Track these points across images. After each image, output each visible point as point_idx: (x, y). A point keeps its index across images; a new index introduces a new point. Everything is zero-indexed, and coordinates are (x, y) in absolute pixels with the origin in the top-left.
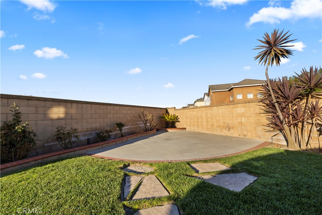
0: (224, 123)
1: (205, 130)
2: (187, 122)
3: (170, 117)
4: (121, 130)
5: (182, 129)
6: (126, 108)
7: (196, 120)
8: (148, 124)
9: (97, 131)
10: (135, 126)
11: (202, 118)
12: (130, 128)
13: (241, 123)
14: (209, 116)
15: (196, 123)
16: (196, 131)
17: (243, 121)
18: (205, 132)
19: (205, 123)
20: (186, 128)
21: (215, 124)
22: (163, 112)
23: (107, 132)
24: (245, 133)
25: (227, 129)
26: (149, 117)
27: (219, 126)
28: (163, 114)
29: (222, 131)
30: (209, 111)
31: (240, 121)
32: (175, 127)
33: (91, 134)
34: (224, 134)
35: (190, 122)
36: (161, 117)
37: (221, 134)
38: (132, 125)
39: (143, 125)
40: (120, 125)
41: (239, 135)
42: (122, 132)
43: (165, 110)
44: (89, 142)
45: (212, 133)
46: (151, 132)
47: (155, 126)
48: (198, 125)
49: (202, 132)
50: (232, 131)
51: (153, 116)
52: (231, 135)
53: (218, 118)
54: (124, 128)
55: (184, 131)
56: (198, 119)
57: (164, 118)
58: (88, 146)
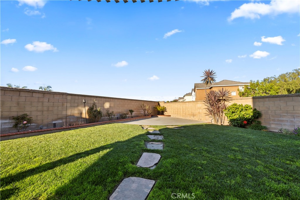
0: (192, 112)
1: (181, 116)
2: (171, 112)
3: (160, 108)
4: (132, 114)
5: (168, 116)
6: (134, 101)
7: (177, 110)
8: (146, 112)
9: (121, 114)
10: (138, 113)
11: (180, 109)
12: (136, 113)
13: (199, 113)
14: (184, 108)
15: (177, 113)
16: (177, 117)
17: (200, 111)
18: (181, 118)
19: (182, 113)
20: (170, 116)
21: (187, 113)
22: (156, 105)
23: (125, 114)
24: (201, 118)
25: (193, 116)
26: (147, 107)
27: (189, 114)
28: (156, 106)
29: (190, 117)
30: (184, 105)
31: (199, 111)
32: (164, 115)
33: (117, 115)
34: (191, 119)
35: (173, 111)
36: (154, 108)
37: (190, 119)
38: (137, 112)
39: (143, 112)
40: (131, 111)
41: (198, 119)
42: (132, 115)
43: (158, 103)
44: (118, 118)
45: (185, 118)
46: (148, 117)
47: (151, 113)
48: (178, 114)
49: (180, 118)
50: (195, 117)
51: (149, 107)
52: (195, 119)
53: (188, 110)
54: (133, 113)
55: (169, 117)
56: (178, 110)
57: (157, 108)
58: (117, 120)
